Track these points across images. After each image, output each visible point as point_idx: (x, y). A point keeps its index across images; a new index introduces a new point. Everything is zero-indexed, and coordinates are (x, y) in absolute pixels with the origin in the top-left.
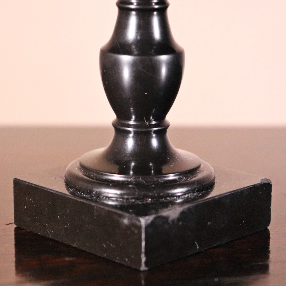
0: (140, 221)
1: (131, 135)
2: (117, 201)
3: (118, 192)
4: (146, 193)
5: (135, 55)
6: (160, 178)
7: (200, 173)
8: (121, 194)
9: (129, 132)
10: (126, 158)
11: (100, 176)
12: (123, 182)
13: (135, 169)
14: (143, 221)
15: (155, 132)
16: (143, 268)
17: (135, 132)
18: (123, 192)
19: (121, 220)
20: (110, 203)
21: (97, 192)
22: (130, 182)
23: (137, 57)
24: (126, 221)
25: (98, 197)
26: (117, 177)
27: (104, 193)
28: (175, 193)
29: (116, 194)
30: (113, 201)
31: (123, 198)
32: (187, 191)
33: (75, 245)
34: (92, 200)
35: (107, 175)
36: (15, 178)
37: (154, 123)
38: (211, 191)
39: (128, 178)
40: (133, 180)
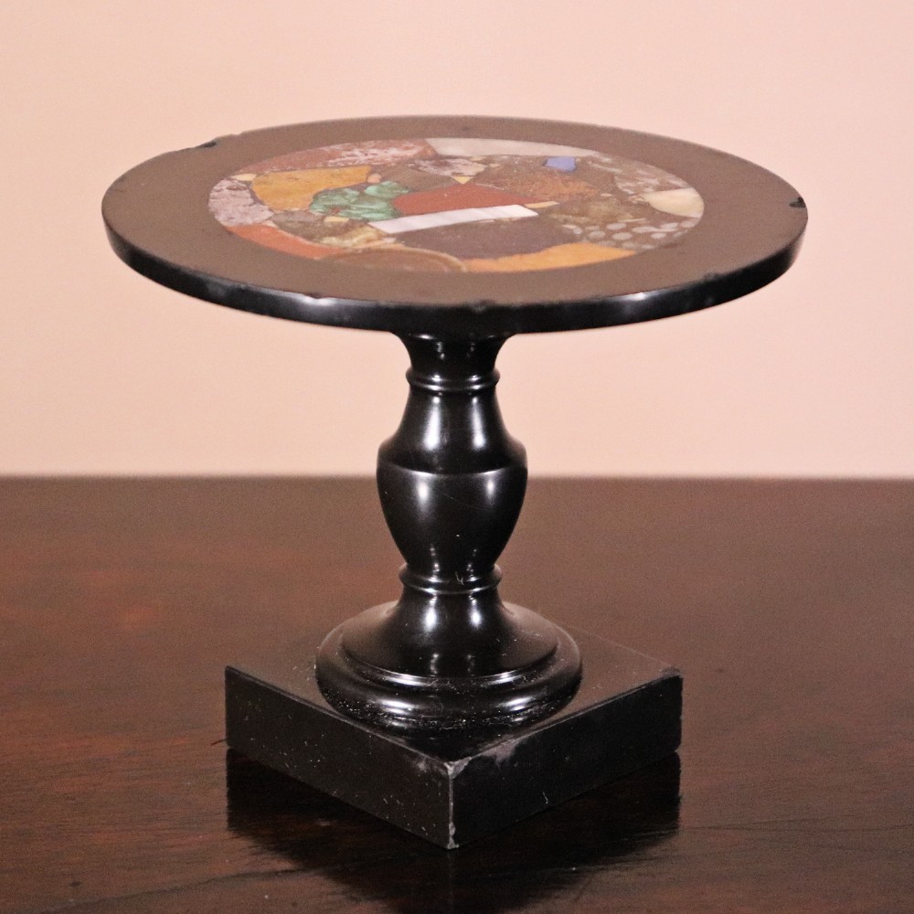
0: (446, 769)
1: (433, 602)
2: (407, 722)
3: (410, 707)
4: (457, 709)
5: (438, 473)
6: (483, 681)
7: (553, 664)
8: (414, 711)
9: (430, 596)
10: (425, 642)
11: (378, 675)
12: (418, 688)
13: (440, 664)
14: (451, 769)
15: (476, 595)
16: (451, 844)
17: (439, 597)
18: (417, 707)
19: (414, 762)
20: (396, 724)
21: (373, 705)
22: (431, 688)
23: (442, 477)
24: (422, 766)
25: (375, 713)
26: (407, 680)
27: (386, 706)
28: (509, 708)
29: (406, 710)
30: (400, 721)
31: (419, 719)
32: (529, 703)
33: (334, 794)
34: (364, 722)
35: (390, 675)
36: (228, 667)
37: (473, 579)
38: (572, 699)
39: (426, 681)
40: (435, 685)
